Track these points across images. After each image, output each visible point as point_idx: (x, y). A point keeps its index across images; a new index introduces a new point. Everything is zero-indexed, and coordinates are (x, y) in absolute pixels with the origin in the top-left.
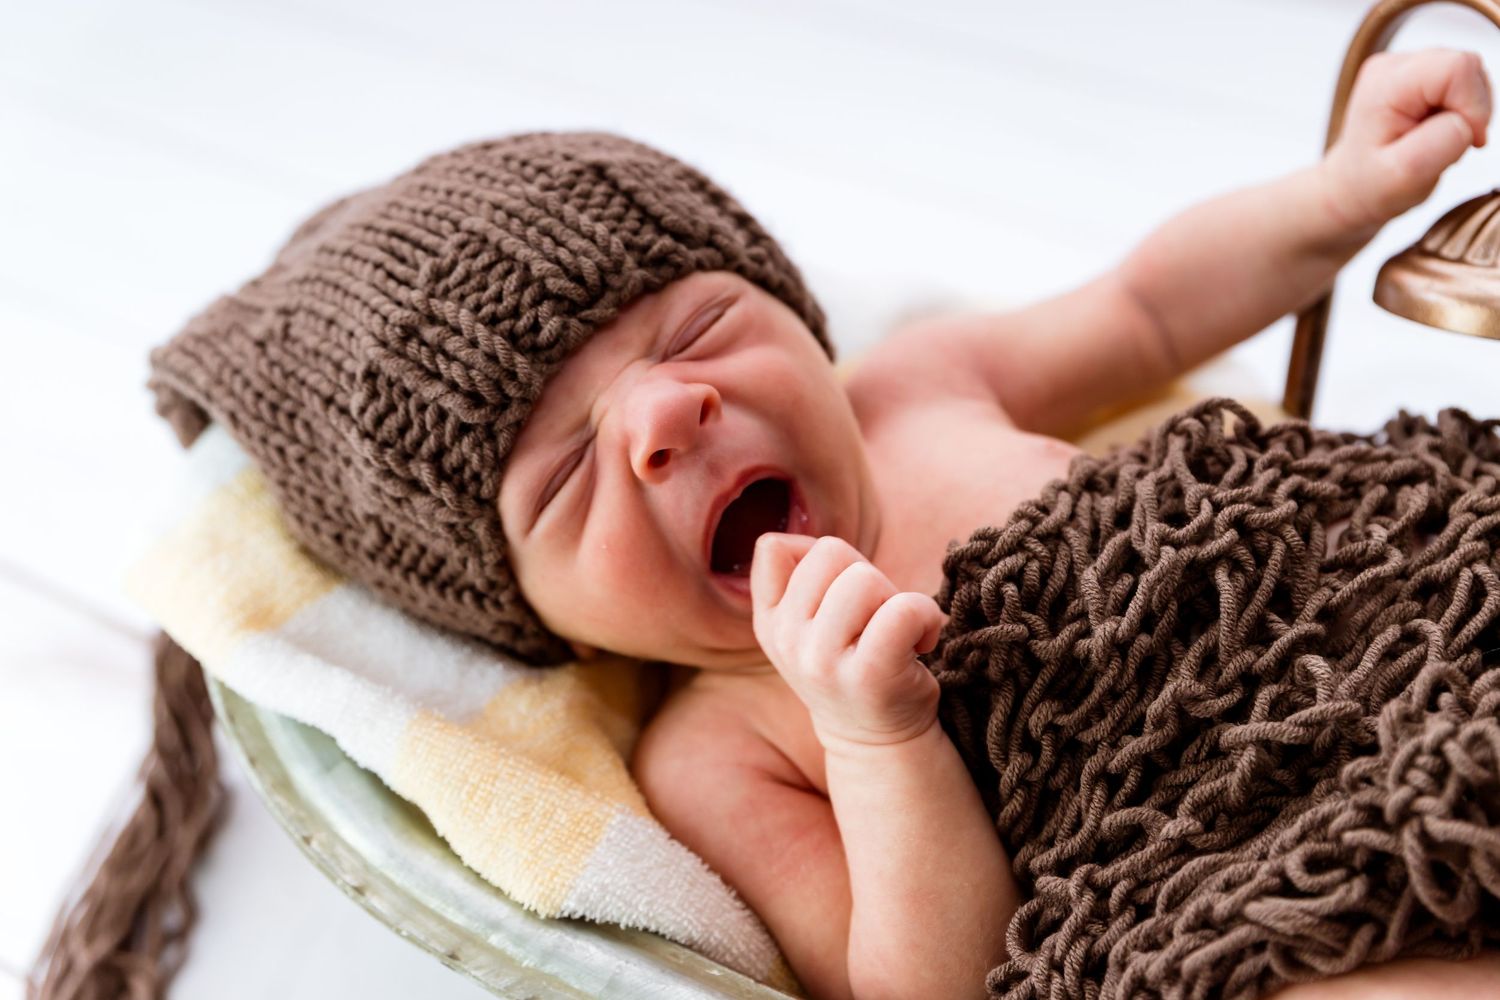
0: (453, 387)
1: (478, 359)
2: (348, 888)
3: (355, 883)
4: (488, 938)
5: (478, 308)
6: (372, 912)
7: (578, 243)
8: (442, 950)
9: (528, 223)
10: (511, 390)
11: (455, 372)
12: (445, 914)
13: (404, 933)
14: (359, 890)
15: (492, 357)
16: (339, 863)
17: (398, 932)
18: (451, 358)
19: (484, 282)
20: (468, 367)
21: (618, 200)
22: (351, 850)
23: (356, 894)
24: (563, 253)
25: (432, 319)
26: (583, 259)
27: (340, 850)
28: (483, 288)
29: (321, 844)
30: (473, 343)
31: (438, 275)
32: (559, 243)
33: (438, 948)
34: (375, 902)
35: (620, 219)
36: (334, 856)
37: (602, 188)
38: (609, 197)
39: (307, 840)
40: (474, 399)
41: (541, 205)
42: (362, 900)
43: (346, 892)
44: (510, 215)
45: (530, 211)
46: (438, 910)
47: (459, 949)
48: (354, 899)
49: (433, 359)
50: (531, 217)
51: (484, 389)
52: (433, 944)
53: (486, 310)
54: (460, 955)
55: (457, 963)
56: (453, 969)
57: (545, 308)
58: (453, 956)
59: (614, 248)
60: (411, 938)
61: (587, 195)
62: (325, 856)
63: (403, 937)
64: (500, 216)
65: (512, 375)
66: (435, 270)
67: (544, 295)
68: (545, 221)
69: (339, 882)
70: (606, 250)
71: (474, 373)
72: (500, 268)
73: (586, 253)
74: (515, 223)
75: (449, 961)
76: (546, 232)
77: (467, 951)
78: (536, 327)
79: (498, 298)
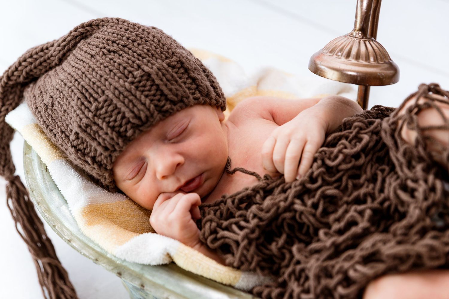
0: (99, 144)
1: (108, 139)
2: (66, 240)
3: (68, 239)
4: (107, 255)
5: (109, 122)
6: (73, 247)
7: (141, 107)
8: (93, 258)
9: (125, 97)
10: (117, 148)
11: (101, 140)
12: (94, 248)
13: (82, 253)
14: (69, 241)
15: (112, 139)
16: (63, 233)
17: (81, 253)
18: (99, 136)
19: (111, 115)
20: (104, 140)
21: (154, 87)
22: (67, 229)
23: (68, 242)
24: (135, 110)
25: (95, 123)
26: (141, 113)
27: (64, 229)
28: (111, 116)
29: (59, 228)
30: (107, 134)
31: (97, 109)
32: (134, 105)
33: (92, 257)
34: (74, 244)
35: (154, 95)
36: (62, 231)
37: (149, 83)
38: (152, 86)
39: (54, 226)
40: (106, 149)
41: (129, 91)
42: (70, 244)
43: (65, 241)
44: (120, 93)
45: (126, 93)
46: (92, 247)
47: (98, 258)
48: (68, 243)
49: (95, 134)
50: (126, 95)
51: (109, 147)
52: (91, 256)
53: (111, 124)
54: (98, 259)
55: (98, 262)
56: (97, 264)
57: (129, 126)
58: (97, 260)
59: (151, 109)
60: (84, 255)
61: (144, 86)
62: (59, 231)
63: (82, 254)
64: (117, 92)
65: (118, 144)
66: (96, 107)
67: (129, 122)
68: (131, 97)
69: (63, 238)
70: (149, 110)
71: (106, 142)
72: (116, 111)
73: (142, 110)
74: (121, 97)
75: (95, 261)
76: (131, 101)
77: (100, 259)
78: (126, 131)
79: (115, 121)
